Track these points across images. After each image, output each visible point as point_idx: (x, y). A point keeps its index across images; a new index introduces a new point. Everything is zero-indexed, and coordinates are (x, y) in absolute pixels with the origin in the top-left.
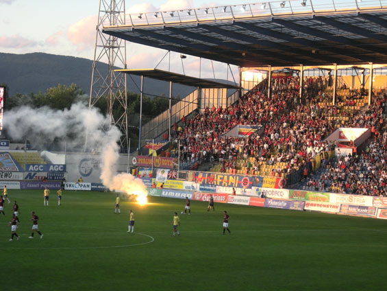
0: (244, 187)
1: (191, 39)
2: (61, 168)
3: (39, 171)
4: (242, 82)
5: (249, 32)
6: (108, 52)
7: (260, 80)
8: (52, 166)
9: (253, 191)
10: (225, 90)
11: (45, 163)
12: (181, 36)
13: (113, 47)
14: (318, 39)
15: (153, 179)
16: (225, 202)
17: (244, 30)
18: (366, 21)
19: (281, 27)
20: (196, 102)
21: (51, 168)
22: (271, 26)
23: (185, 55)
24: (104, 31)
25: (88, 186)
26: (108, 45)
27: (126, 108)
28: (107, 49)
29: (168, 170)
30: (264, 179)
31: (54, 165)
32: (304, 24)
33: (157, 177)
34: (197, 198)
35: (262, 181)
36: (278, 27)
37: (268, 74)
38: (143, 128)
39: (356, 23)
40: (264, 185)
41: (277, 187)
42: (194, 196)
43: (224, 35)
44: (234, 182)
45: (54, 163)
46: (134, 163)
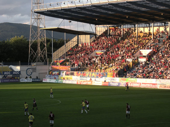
0: (99, 77)
1: (73, 14)
2: (18, 73)
3: (9, 74)
4: (97, 32)
5: (98, 10)
6: (37, 21)
7: (104, 31)
8: (14, 72)
9: (103, 79)
10: (89, 36)
11: (11, 71)
12: (69, 13)
13: (39, 19)
14: (129, 11)
15: (59, 76)
16: (91, 84)
17: (96, 9)
18: (150, 3)
19: (113, 7)
20: (77, 41)
21: (14, 73)
22: (108, 6)
23: (71, 21)
24: (34, 12)
25: (31, 80)
26: (37, 18)
27: (46, 45)
28: (36, 20)
29: (66, 71)
30: (108, 74)
31: (15, 72)
32: (123, 5)
33: (61, 75)
34: (79, 83)
35: (107, 75)
36: (111, 7)
37: (108, 28)
38: (54, 53)
39: (145, 4)
40: (108, 76)
41: (113, 77)
42: (77, 82)
43: (88, 11)
44: (94, 75)
45: (15, 71)
46: (50, 69)
